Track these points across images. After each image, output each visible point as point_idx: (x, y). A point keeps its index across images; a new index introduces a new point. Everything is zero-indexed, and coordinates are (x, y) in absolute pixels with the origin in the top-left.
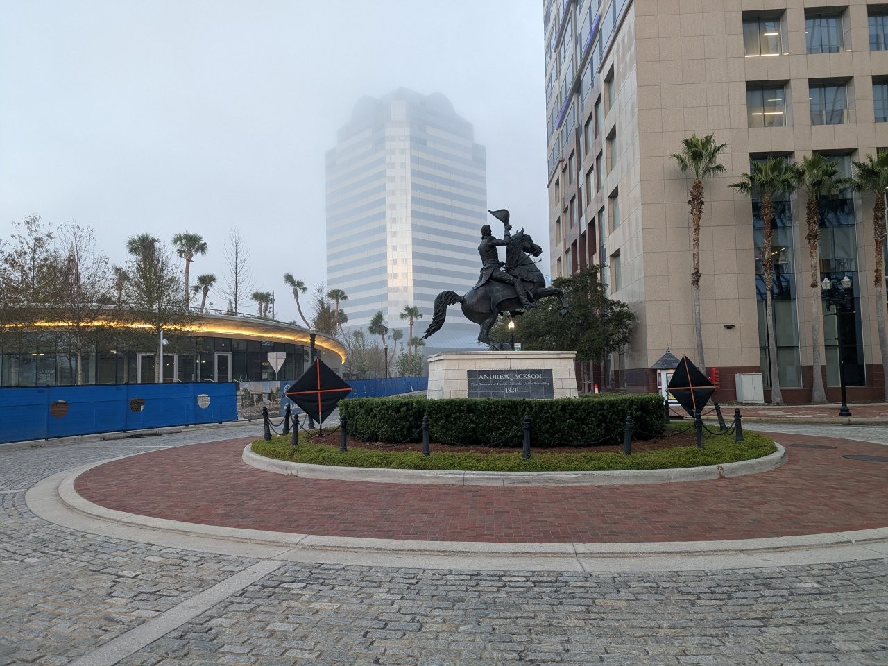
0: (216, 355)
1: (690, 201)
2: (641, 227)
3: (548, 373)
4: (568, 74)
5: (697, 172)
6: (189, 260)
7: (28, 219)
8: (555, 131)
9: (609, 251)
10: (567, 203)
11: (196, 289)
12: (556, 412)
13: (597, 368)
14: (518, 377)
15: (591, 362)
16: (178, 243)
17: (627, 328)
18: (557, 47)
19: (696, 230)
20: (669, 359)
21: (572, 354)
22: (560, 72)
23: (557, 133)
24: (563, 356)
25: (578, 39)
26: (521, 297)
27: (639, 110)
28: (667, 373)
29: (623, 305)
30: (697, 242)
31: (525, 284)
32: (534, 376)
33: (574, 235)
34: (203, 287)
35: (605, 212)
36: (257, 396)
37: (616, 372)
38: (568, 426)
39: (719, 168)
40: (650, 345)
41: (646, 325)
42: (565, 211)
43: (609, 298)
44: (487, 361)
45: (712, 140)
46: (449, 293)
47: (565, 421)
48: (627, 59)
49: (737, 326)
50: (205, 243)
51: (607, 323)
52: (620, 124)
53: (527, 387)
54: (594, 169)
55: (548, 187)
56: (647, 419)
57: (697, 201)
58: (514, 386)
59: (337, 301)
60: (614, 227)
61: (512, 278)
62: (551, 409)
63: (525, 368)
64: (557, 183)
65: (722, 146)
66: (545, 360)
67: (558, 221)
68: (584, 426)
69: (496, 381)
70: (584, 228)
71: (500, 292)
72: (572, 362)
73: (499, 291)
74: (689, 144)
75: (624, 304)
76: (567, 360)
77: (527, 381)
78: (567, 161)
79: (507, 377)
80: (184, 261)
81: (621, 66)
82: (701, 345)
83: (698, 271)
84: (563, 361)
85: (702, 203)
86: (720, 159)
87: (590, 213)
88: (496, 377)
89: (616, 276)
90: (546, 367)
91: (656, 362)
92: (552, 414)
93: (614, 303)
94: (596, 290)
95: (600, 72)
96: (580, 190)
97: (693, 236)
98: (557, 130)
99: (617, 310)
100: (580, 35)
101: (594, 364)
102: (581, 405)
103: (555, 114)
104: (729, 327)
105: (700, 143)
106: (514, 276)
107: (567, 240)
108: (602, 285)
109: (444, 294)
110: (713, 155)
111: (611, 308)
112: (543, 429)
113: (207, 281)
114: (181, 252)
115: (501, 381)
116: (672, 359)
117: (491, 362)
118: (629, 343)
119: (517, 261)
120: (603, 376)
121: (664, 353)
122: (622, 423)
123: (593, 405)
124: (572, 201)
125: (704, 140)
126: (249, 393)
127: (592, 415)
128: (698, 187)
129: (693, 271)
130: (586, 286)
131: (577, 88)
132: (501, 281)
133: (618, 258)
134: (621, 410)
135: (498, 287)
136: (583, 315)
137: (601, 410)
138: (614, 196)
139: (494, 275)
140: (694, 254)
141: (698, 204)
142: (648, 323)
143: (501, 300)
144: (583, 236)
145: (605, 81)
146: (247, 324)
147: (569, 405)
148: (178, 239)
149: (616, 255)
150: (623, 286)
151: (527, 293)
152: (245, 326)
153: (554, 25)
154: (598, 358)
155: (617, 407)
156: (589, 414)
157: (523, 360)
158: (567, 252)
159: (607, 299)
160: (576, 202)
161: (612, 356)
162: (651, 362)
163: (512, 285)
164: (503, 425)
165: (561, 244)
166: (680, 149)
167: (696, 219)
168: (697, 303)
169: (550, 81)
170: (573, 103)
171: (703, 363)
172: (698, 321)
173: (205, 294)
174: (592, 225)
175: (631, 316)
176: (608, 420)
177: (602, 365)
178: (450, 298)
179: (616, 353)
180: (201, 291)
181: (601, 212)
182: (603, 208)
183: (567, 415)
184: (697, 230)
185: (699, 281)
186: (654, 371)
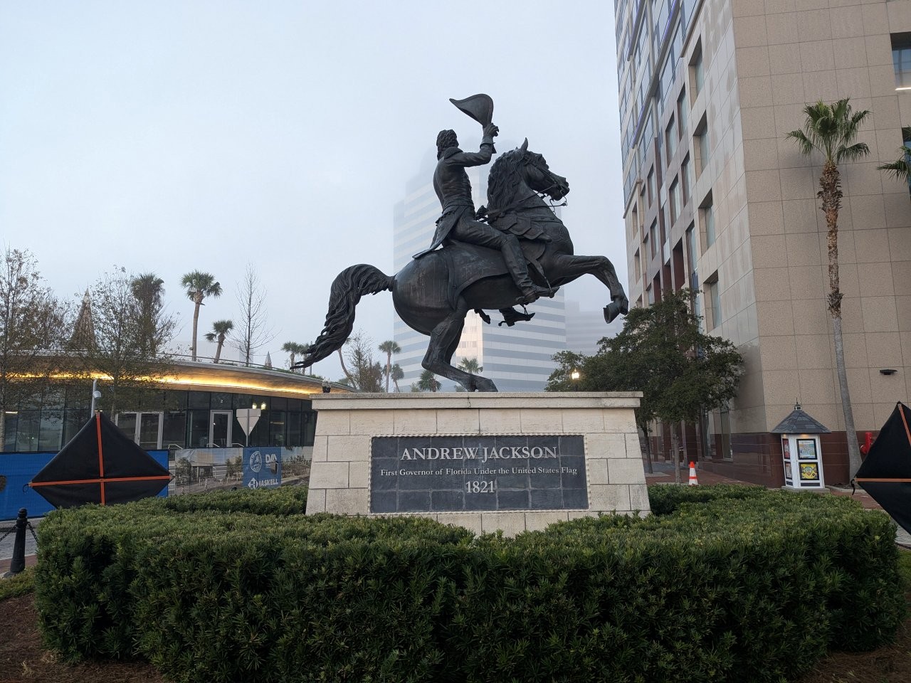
0: (213, 413)
1: (820, 193)
2: (747, 234)
3: (574, 444)
4: (644, 80)
5: (829, 152)
6: (199, 303)
7: (11, 256)
8: (631, 150)
9: (702, 278)
10: (647, 230)
11: (210, 337)
12: (549, 596)
13: (690, 430)
14: (497, 454)
15: (683, 422)
16: (187, 284)
17: (732, 374)
18: (631, 54)
19: (831, 232)
20: (800, 419)
21: (632, 399)
22: (635, 81)
23: (632, 151)
24: (608, 403)
25: (654, 34)
26: (516, 272)
27: (738, 79)
28: (798, 440)
29: (726, 344)
30: (834, 250)
31: (527, 246)
32: (537, 452)
33: (657, 266)
34: (218, 335)
35: (696, 231)
36: (202, 470)
37: (717, 437)
38: (595, 653)
39: (859, 148)
40: (768, 400)
41: (761, 371)
42: (645, 241)
43: (705, 333)
44: (422, 416)
45: (848, 107)
46: (363, 269)
47: (583, 630)
48: (720, 21)
49: (900, 371)
50: (218, 284)
51: (702, 368)
52: (713, 108)
53: (521, 479)
54: (680, 180)
55: (624, 217)
56: (862, 594)
57: (831, 189)
58: (489, 477)
59: (389, 355)
60: (707, 244)
61: (497, 233)
62: (534, 582)
63: (516, 432)
64: (635, 211)
65: (865, 112)
66: (566, 413)
67: (637, 255)
68: (656, 646)
69: (442, 464)
70: (668, 255)
71: (471, 266)
72: (631, 417)
73: (467, 261)
74: (814, 113)
75: (726, 342)
76: (619, 412)
77: (520, 463)
78: (645, 182)
79: (470, 453)
80: (193, 304)
81: (712, 33)
82: (848, 399)
83: (838, 291)
84: (610, 416)
85: (839, 194)
86: (860, 136)
87: (675, 235)
88: (444, 454)
89: (714, 309)
90: (569, 430)
91: (780, 422)
92: (537, 602)
93: (712, 341)
94: (687, 325)
95: (683, 56)
96: (662, 211)
97: (826, 241)
98: (633, 148)
99: (717, 350)
100: (657, 27)
101: (686, 427)
102: (644, 569)
103: (631, 130)
104: (887, 373)
105: (831, 111)
106: (503, 231)
107: (648, 275)
108: (694, 318)
109: (352, 272)
110: (850, 129)
111: (709, 348)
112: (502, 660)
113: (223, 327)
114: (191, 294)
115: (456, 464)
116: (804, 419)
117: (431, 417)
118: (735, 396)
119: (511, 201)
120: (699, 443)
121: (790, 410)
122: (791, 624)
123: (689, 567)
124: (652, 227)
125: (836, 107)
126: (189, 466)
127: (686, 604)
128: (832, 171)
129: (830, 291)
130: (672, 318)
131: (655, 91)
132: (474, 241)
133: (715, 286)
134: (785, 579)
135: (468, 255)
136: (669, 356)
137: (716, 581)
138: (707, 205)
139: (461, 229)
140: (831, 267)
141: (834, 195)
142: (764, 368)
143: (472, 280)
144: (667, 267)
145: (690, 65)
146: (248, 375)
147: (601, 568)
148: (187, 280)
149: (712, 281)
150: (724, 319)
151: (531, 266)
152: (247, 378)
153: (627, 31)
154: (692, 417)
155: (773, 570)
156: (673, 600)
157: (510, 414)
158: (648, 289)
159: (701, 335)
160: (657, 228)
161: (711, 416)
162: (771, 422)
163: (497, 248)
164: (356, 644)
165: (641, 280)
166: (801, 122)
167: (832, 216)
168: (838, 337)
169: (624, 95)
170: (651, 110)
171: (853, 425)
172: (841, 363)
173: (221, 343)
174: (678, 250)
175: (736, 358)
176: (744, 620)
177: (697, 426)
178: (363, 280)
179: (717, 410)
180: (216, 339)
181: (689, 230)
182: (692, 225)
183: (593, 609)
184: (833, 232)
185: (839, 306)
186: (777, 436)
